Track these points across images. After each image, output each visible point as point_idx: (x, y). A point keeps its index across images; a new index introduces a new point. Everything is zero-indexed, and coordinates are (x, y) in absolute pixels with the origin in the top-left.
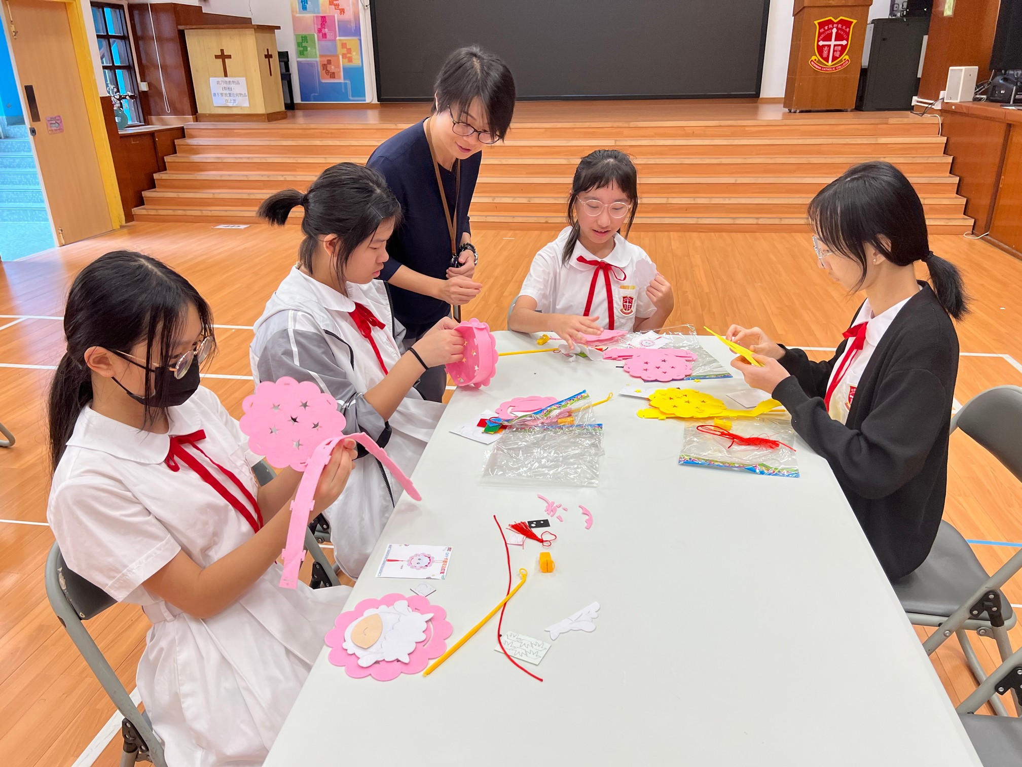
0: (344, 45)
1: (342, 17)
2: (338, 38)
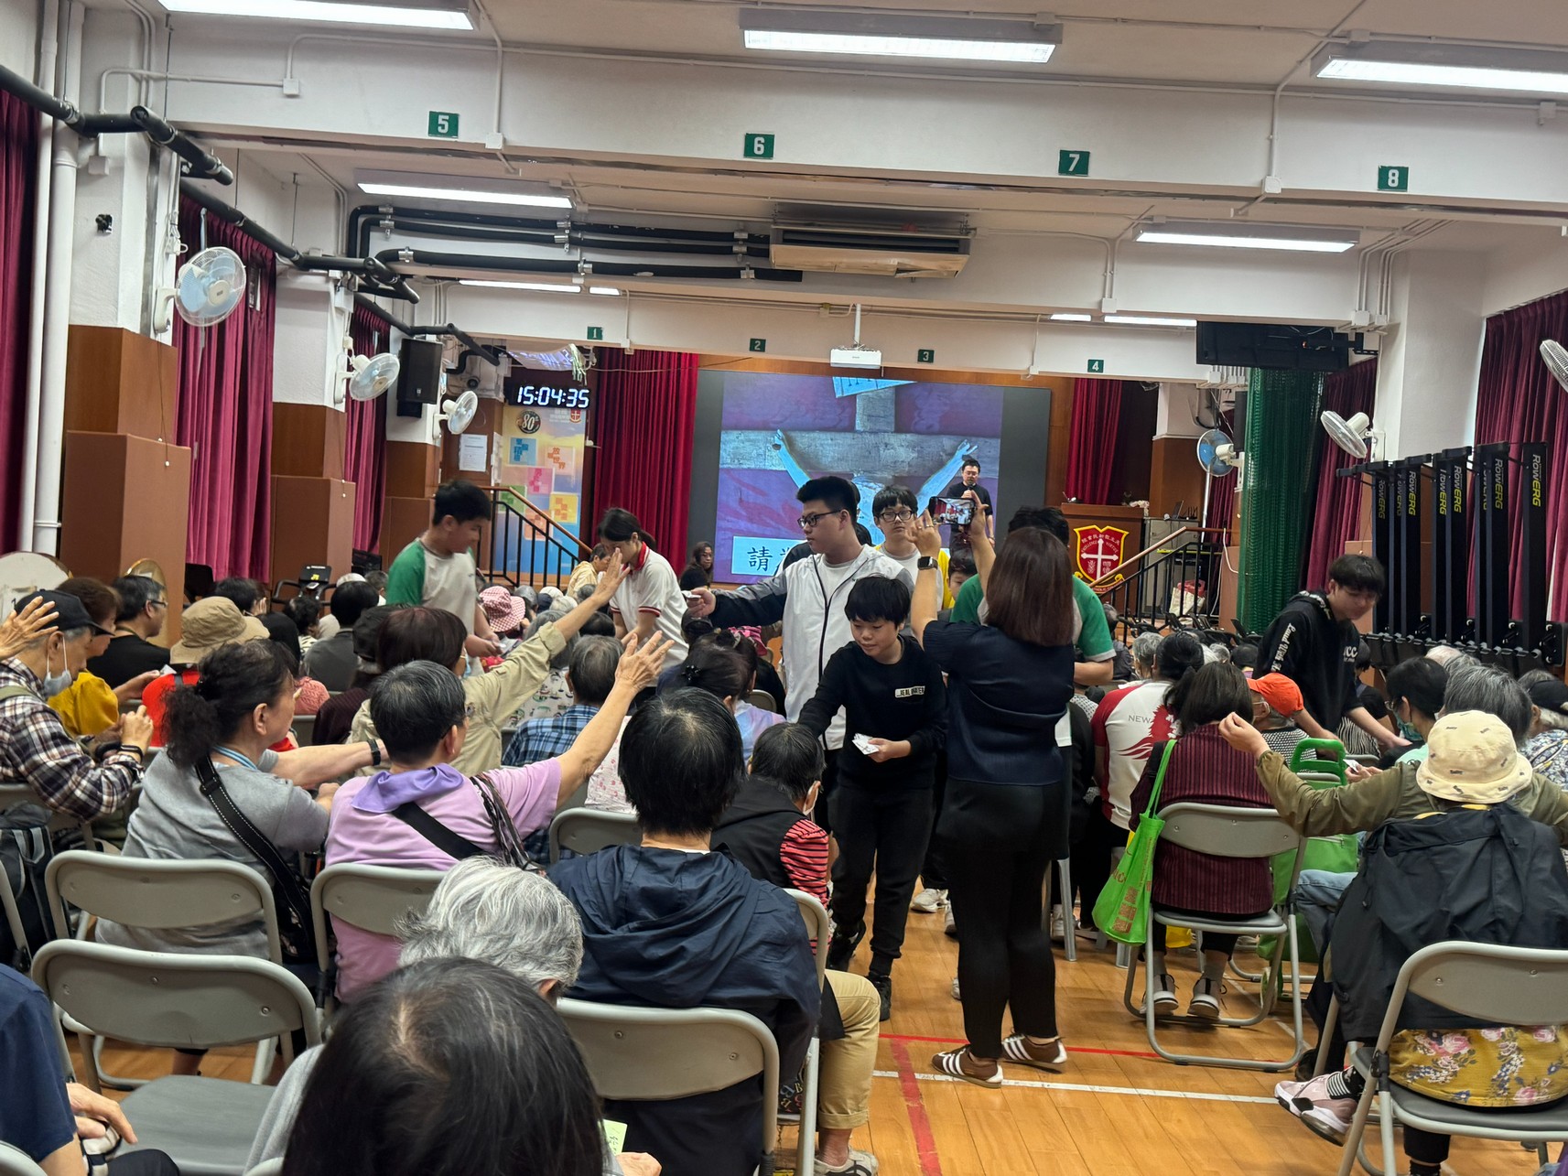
0: (559, 501)
1: (561, 471)
2: (553, 493)
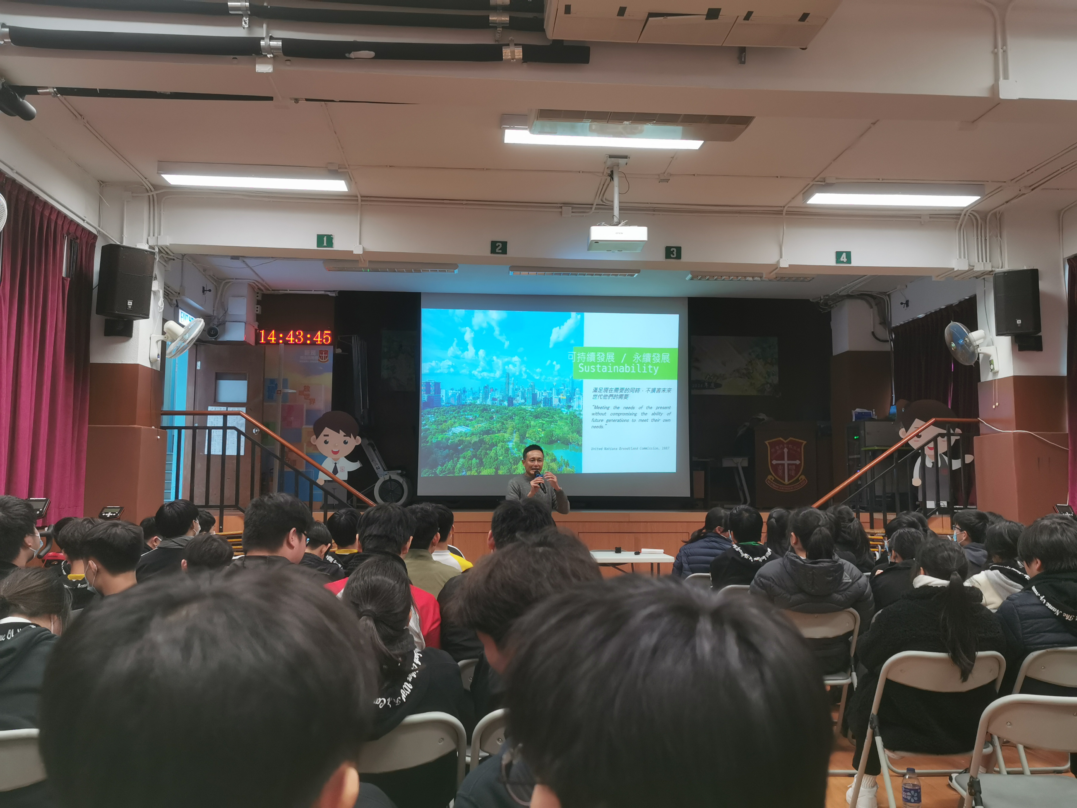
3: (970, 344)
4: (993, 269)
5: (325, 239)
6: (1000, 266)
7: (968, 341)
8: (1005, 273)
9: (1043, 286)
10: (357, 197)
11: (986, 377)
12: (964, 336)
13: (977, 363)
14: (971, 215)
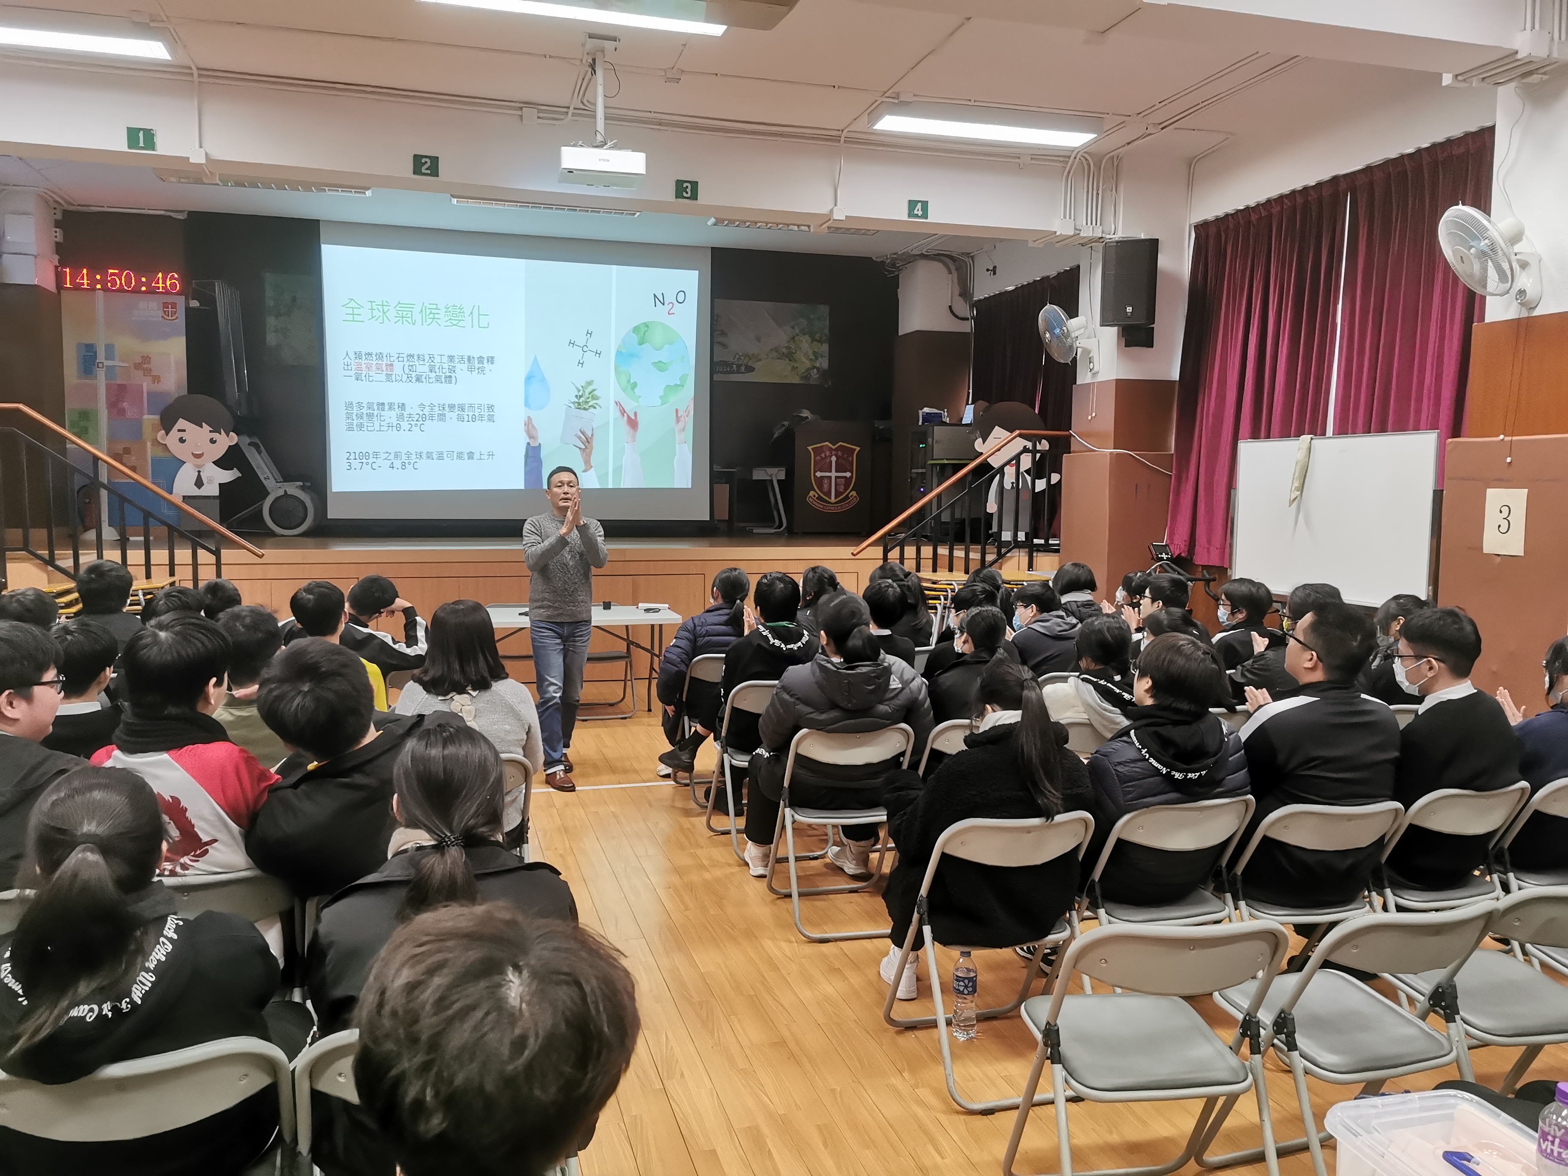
3: (1067, 335)
4: (1104, 235)
5: (141, 134)
6: (1112, 233)
7: (1066, 331)
8: (1117, 242)
9: (1163, 261)
10: (191, 68)
11: (1084, 377)
12: (1061, 324)
13: (1075, 360)
14: (1082, 158)
